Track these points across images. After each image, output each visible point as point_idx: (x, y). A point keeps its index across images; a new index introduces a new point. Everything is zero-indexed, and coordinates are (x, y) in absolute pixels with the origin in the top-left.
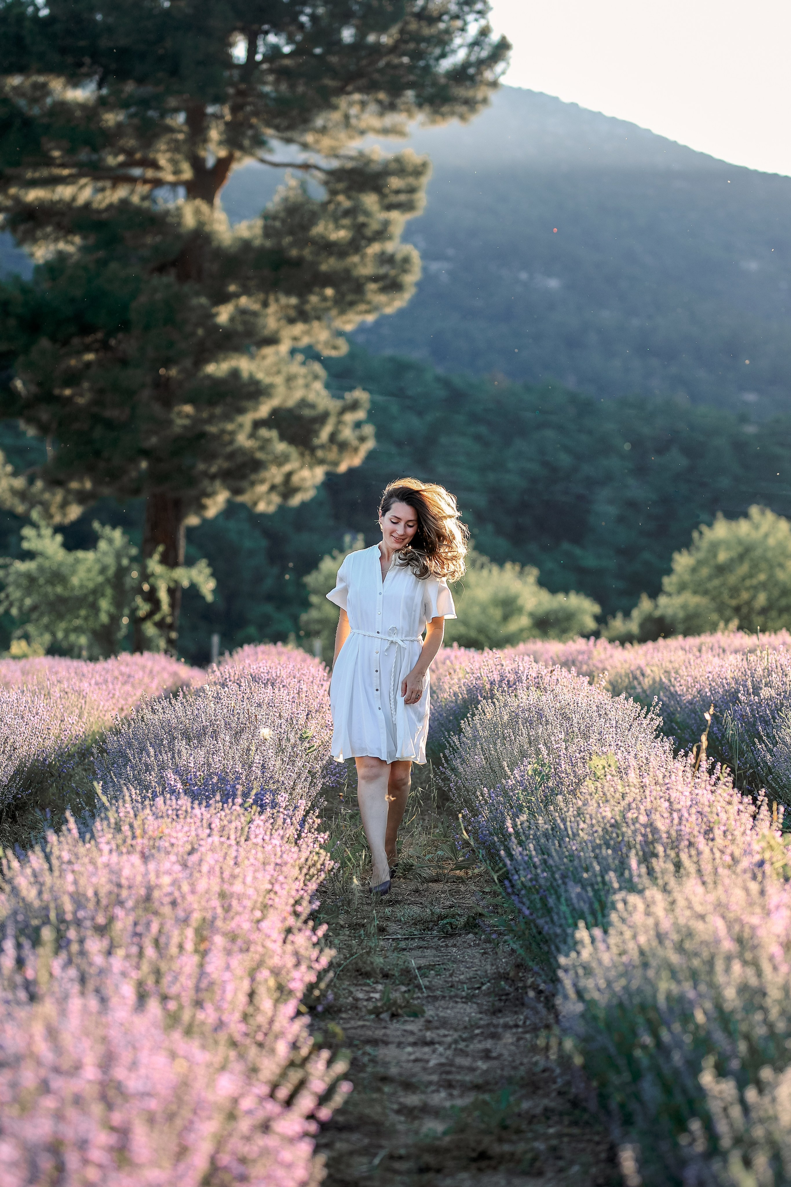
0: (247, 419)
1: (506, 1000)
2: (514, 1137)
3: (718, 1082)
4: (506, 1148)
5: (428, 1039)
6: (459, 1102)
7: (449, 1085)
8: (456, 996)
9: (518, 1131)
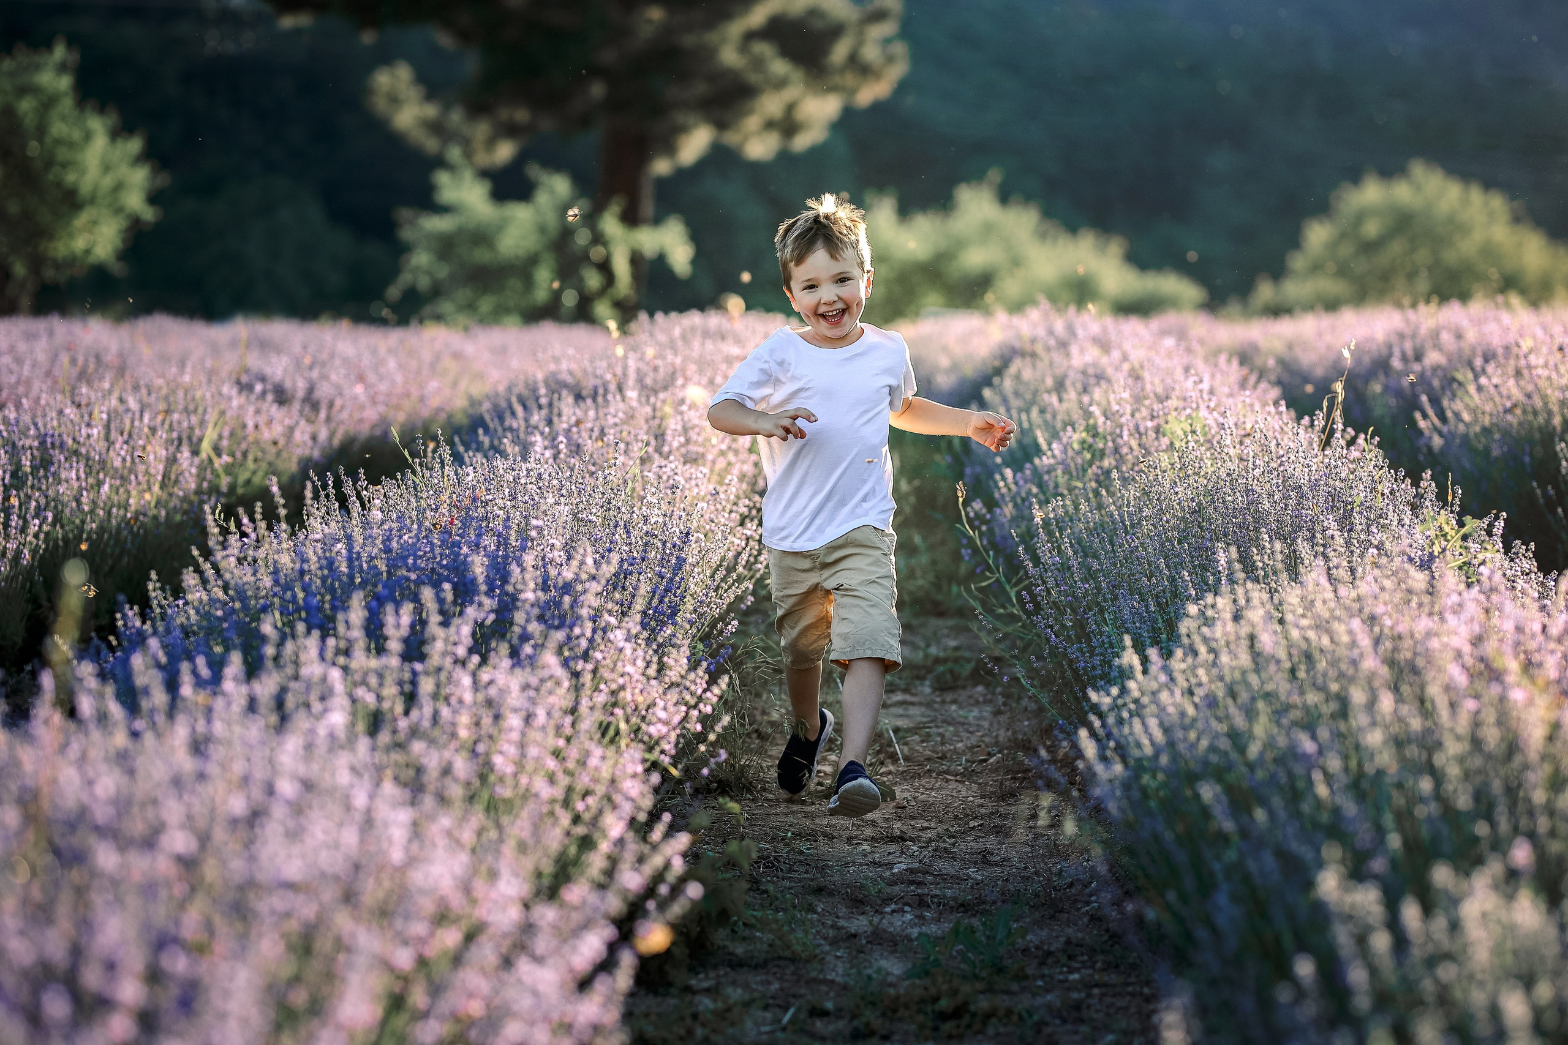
0: (736, 29)
1: (1024, 778)
2: (1015, 987)
3: (1347, 890)
4: (1003, 1002)
5: (897, 833)
6: (933, 929)
7: (921, 903)
8: (947, 772)
9: (1021, 977)
